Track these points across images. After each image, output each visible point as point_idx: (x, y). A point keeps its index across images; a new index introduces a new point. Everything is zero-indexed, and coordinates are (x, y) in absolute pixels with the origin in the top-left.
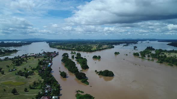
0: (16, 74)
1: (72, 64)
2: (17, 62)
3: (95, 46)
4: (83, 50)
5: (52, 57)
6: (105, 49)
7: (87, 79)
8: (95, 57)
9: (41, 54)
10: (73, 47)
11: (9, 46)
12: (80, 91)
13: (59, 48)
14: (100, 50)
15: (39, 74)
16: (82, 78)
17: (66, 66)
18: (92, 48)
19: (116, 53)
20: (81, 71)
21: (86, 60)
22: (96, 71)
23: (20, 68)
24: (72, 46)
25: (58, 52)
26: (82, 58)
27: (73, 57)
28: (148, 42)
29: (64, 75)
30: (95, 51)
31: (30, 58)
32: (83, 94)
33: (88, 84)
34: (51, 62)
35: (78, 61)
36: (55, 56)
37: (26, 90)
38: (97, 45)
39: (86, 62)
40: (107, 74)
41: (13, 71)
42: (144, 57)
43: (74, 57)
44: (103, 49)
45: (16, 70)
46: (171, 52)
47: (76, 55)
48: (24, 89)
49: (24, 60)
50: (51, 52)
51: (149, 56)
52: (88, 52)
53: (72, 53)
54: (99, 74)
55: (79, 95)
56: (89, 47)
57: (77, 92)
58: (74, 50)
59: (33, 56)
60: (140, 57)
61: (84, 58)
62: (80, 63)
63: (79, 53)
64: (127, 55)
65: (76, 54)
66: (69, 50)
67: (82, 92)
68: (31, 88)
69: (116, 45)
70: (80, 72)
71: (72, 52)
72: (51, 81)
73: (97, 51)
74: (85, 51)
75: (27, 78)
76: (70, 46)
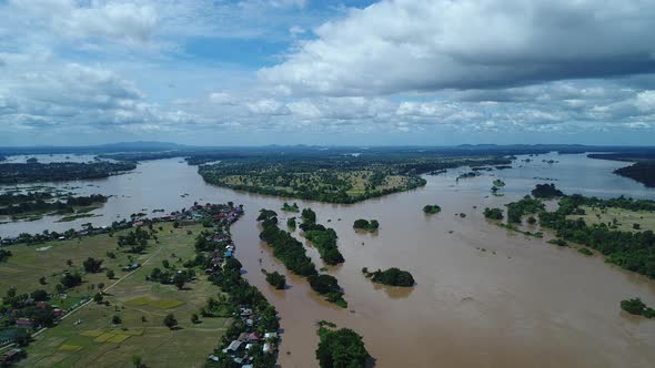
0: (147, 279)
1: (296, 249)
2: (130, 240)
3: (359, 179)
4: (322, 196)
5: (227, 224)
6: (395, 191)
7: (342, 294)
8: (361, 225)
9: (188, 213)
10: (287, 185)
11: (67, 180)
12: (326, 323)
13: (238, 189)
14: (377, 195)
15: (209, 279)
16: (328, 289)
17: (276, 254)
18: (350, 187)
19: (430, 210)
20: (322, 270)
21: (335, 233)
22: (365, 270)
23: (148, 261)
24: (280, 179)
25: (241, 206)
26: (321, 228)
27: (292, 223)
28: (552, 162)
29: (277, 282)
30: (361, 199)
31: (161, 229)
32: (334, 329)
33: (345, 305)
34: (230, 242)
35: (309, 238)
36: (235, 220)
37: (195, 320)
38: (366, 173)
39: (335, 242)
40: (397, 280)
41: (134, 269)
42: (514, 225)
43: (297, 225)
44: (387, 192)
45: (139, 266)
46: (609, 206)
47: (300, 215)
48: (190, 317)
49: (146, 236)
50: (216, 203)
51: (532, 221)
52: (338, 202)
53: (286, 208)
54: (374, 280)
55: (325, 330)
56: (341, 182)
57: (321, 324)
58: (291, 196)
59: (167, 219)
60: (502, 225)
61: (327, 227)
62: (317, 244)
63: (310, 210)
64: (463, 216)
65: (301, 210)
66: (275, 194)
67: (333, 325)
68: (205, 315)
69: (432, 174)
70: (321, 273)
71: (286, 205)
72: (252, 298)
73: (368, 198)
74: (329, 202)
75: (181, 289)
76: (273, 178)
